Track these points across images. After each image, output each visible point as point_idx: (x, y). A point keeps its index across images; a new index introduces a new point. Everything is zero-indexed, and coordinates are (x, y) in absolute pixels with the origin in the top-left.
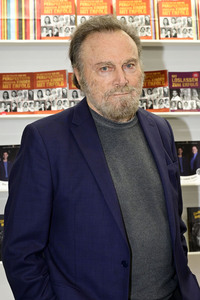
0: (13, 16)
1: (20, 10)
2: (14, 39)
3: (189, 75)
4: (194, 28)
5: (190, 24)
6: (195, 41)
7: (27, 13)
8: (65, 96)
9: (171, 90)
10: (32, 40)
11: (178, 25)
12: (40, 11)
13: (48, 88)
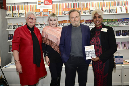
0: (59, 12)
1: (60, 10)
2: (59, 15)
3: (88, 20)
4: (89, 12)
5: (88, 12)
6: (89, 14)
7: (61, 11)
8: (67, 24)
9: (85, 23)
10: (62, 15)
11: (86, 12)
12: (63, 10)
13: (65, 23)
